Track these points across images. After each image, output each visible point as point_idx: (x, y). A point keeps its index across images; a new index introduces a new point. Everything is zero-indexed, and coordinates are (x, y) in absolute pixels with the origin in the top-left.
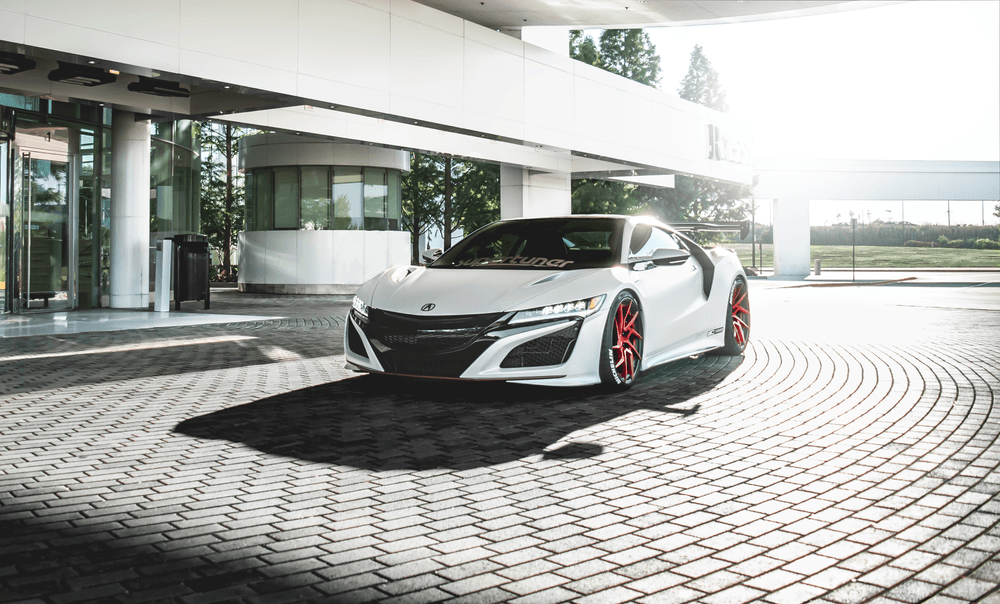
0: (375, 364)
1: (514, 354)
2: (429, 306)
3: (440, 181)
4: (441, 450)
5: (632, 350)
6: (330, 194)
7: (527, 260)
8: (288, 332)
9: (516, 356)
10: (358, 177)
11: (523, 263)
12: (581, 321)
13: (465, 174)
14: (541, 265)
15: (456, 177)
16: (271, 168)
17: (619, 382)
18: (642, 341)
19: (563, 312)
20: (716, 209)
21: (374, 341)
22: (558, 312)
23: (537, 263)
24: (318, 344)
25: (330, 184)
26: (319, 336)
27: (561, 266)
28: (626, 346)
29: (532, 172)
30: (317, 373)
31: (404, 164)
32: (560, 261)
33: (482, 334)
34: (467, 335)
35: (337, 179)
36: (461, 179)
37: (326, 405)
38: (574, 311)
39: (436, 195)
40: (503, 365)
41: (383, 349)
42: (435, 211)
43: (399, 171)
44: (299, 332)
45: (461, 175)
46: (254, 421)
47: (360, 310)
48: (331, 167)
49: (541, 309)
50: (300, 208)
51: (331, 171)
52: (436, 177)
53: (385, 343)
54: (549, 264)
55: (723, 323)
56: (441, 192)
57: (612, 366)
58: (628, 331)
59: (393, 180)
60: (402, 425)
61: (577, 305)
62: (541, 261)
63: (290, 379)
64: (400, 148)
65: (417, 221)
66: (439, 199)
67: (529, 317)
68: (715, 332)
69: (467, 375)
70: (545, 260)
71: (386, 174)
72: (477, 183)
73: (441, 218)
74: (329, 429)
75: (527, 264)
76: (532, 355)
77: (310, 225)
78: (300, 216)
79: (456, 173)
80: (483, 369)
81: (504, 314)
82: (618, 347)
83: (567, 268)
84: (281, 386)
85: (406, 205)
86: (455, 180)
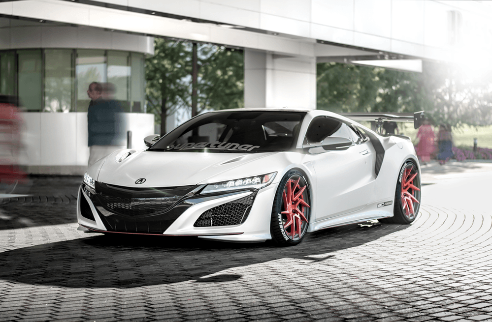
0: (99, 225)
1: (204, 217)
2: (141, 180)
3: (187, 62)
4: (138, 276)
5: (301, 216)
6: (73, 74)
7: (223, 145)
8: (32, 207)
9: (206, 218)
10: (102, 59)
11: (220, 148)
12: (255, 192)
13: (213, 55)
14: (234, 149)
15: (204, 57)
16: (15, 50)
17: (287, 239)
18: (310, 209)
19: (243, 185)
20: (470, 92)
21: (100, 208)
22: (239, 185)
23: (231, 148)
24: (59, 216)
25: (73, 64)
26: (60, 210)
27: (249, 150)
28: (295, 212)
29: (275, 56)
30: (56, 235)
31: (149, 48)
32: (248, 146)
33: (181, 202)
34: (169, 202)
35: (80, 60)
36: (209, 60)
37: (61, 254)
38: (251, 184)
39: (184, 76)
40: (196, 225)
41: (107, 214)
42: (182, 92)
43: (143, 54)
44: (42, 207)
45: (209, 56)
46: (7, 262)
47: (89, 184)
48: (74, 50)
49: (226, 182)
50: (43, 86)
51: (74, 54)
52: (183, 57)
53: (108, 209)
54: (240, 148)
55: (392, 198)
56: (188, 72)
57: (281, 226)
58: (297, 201)
59: (137, 62)
60: (115, 264)
61: (253, 180)
62: (234, 146)
63: (33, 239)
64: (143, 34)
65: (164, 101)
66: (187, 79)
67: (217, 189)
68: (384, 205)
69: (168, 232)
70: (237, 145)
71: (129, 57)
72: (225, 64)
73: (189, 99)
74: (62, 266)
75: (223, 148)
76: (218, 218)
77: (55, 104)
78: (43, 94)
79: (205, 53)
80: (180, 228)
81: (197, 186)
82: (287, 212)
83: (253, 151)
84: (27, 243)
85: (152, 86)
86: (203, 61)
